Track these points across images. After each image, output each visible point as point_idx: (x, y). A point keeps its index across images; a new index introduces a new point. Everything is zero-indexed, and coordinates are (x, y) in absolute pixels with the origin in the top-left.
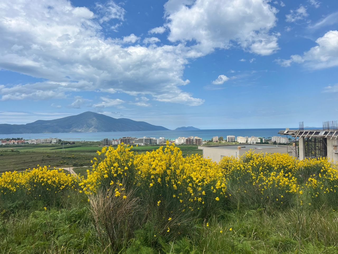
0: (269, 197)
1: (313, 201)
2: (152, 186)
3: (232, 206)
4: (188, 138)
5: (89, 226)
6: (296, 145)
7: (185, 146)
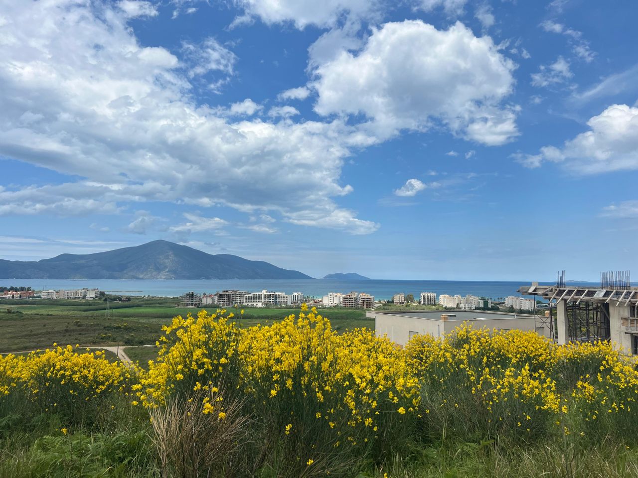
0: (503, 419)
1: (587, 427)
2: (275, 395)
3: (431, 434)
4: (347, 296)
5: (148, 470)
6: (551, 314)
7: (342, 311)
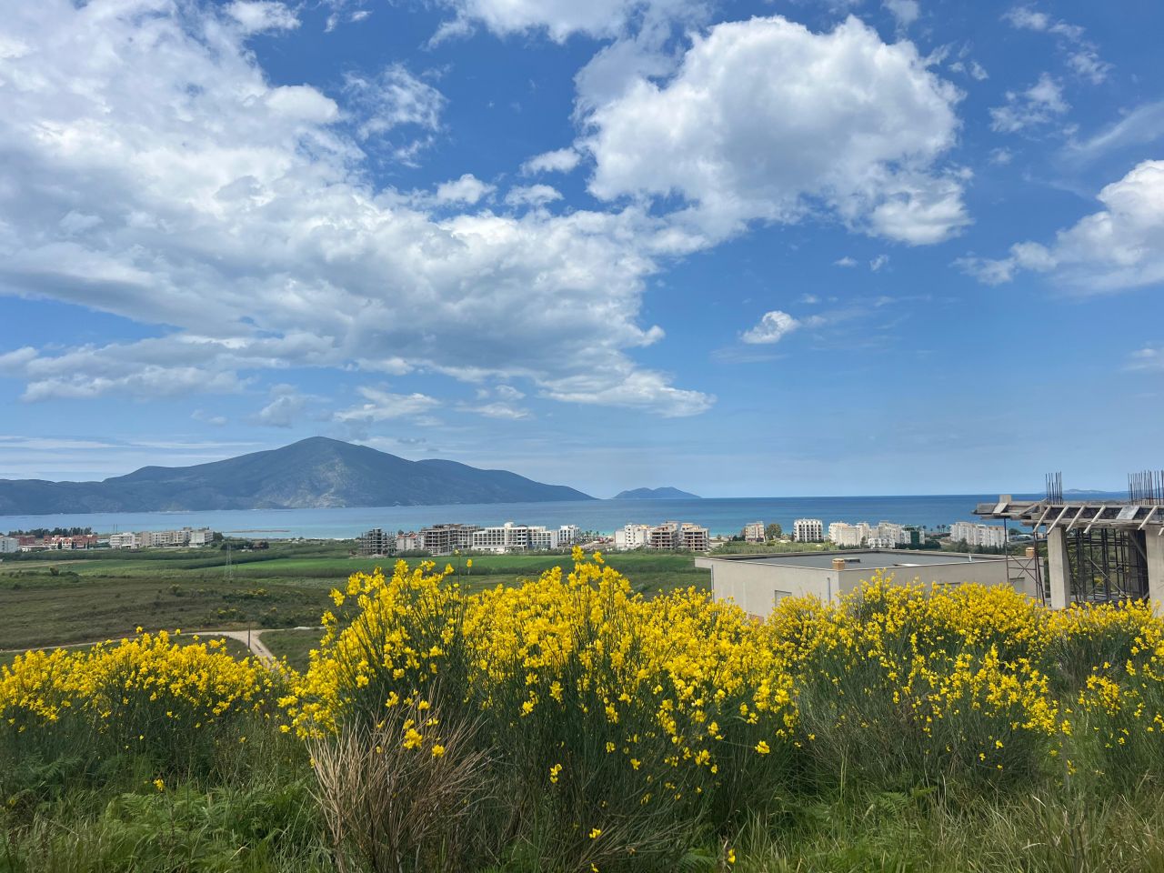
0: (951, 747)
1: (1108, 760)
2: (531, 710)
3: (819, 778)
4: (659, 529)
5: (310, 851)
6: (1037, 554)
7: (650, 557)
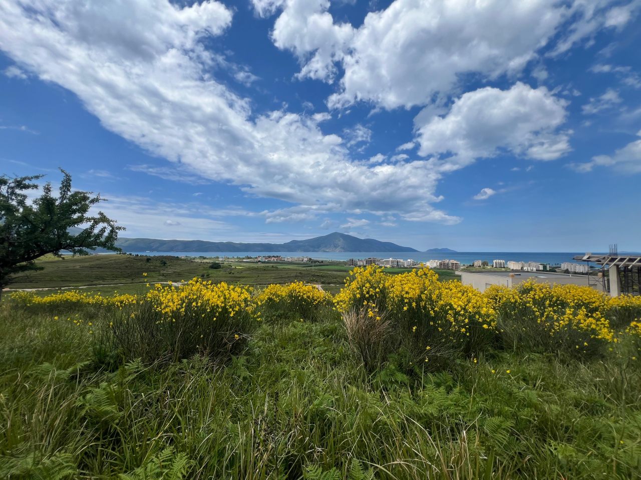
0: (562, 341)
2: (406, 310)
3: (505, 345)
4: (442, 262)
6: (604, 276)
7: (439, 270)
